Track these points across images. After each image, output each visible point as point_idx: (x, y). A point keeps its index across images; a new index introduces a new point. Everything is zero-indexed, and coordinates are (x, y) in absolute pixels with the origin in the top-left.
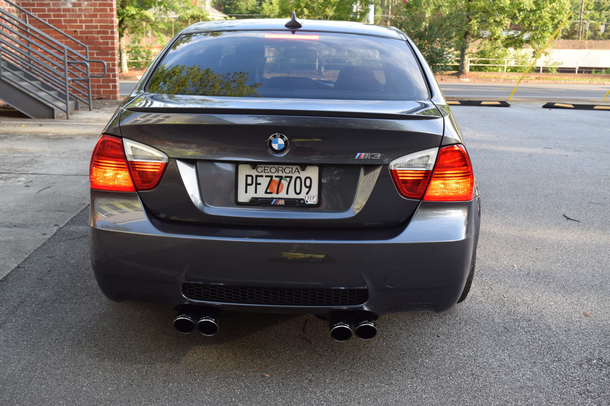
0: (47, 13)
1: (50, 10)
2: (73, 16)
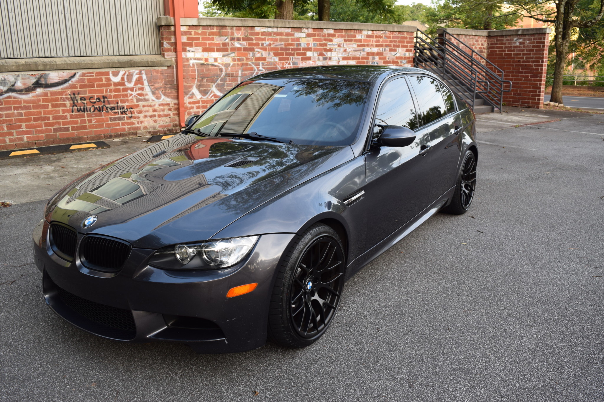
0: (504, 49)
1: (506, 47)
2: (519, 50)
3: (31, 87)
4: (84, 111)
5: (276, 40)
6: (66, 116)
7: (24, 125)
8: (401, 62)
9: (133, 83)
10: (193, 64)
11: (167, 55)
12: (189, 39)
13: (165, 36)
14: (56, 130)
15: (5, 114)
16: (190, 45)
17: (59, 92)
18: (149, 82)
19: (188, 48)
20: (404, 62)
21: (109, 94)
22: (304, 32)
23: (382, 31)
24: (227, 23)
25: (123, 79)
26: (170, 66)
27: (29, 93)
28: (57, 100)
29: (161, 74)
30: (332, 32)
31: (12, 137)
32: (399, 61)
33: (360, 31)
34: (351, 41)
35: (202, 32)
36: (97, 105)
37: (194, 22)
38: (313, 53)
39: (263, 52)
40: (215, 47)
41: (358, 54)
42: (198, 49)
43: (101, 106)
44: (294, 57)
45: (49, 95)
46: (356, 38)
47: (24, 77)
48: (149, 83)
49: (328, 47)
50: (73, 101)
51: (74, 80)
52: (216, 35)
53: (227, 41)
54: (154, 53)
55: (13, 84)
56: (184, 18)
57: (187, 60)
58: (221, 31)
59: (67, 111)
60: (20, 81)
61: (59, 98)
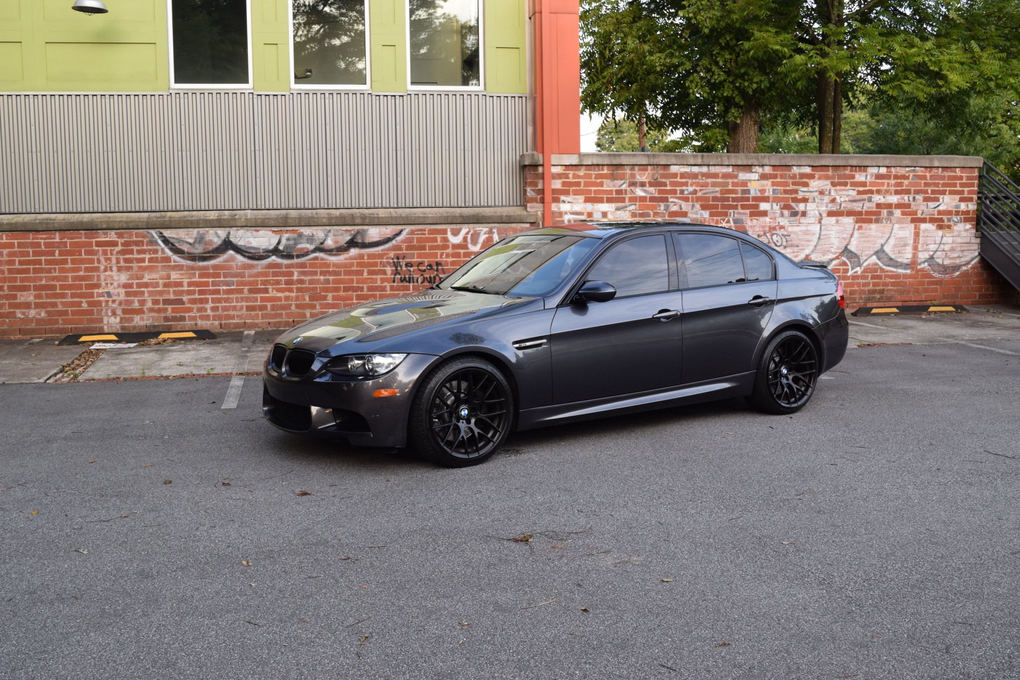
3: (343, 246)
4: (409, 282)
5: (706, 185)
6: (385, 287)
7: (330, 295)
8: (949, 220)
9: (479, 246)
10: (569, 221)
11: (531, 207)
12: (564, 184)
13: (530, 180)
15: (309, 280)
16: (566, 193)
17: (379, 254)
19: (563, 198)
20: (956, 220)
21: (445, 259)
22: (756, 172)
23: (908, 167)
24: (624, 161)
25: (465, 239)
26: (534, 223)
27: (340, 255)
28: (375, 264)
30: (808, 170)
32: (945, 218)
33: (863, 168)
34: (845, 184)
35: (585, 174)
36: (427, 274)
37: (573, 160)
38: (772, 205)
39: (684, 204)
40: (605, 196)
41: (859, 207)
42: (578, 199)
43: (432, 276)
44: (736, 211)
45: (366, 257)
46: (855, 180)
47: (337, 233)
49: (800, 195)
50: (396, 268)
51: (399, 238)
52: (607, 178)
53: (624, 187)
54: (515, 204)
55: (322, 241)
56: (558, 155)
57: (561, 214)
58: (615, 172)
59: (387, 280)
60: (331, 237)
61: (377, 262)
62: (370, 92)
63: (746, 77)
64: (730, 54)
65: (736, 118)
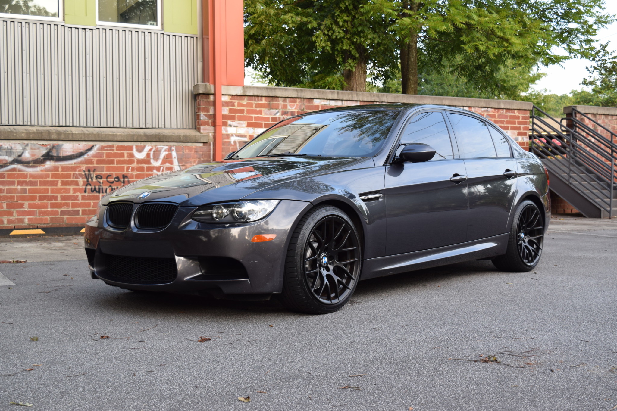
3: (40, 159)
4: (99, 192)
6: (77, 196)
7: (26, 204)
9: (160, 161)
10: (235, 142)
11: (204, 130)
12: (231, 111)
13: (202, 107)
14: (63, 213)
15: (7, 189)
16: (233, 118)
17: (72, 167)
18: (180, 160)
19: (230, 122)
21: (130, 173)
23: (483, 107)
24: (278, 94)
25: (148, 155)
26: (206, 143)
27: (37, 166)
28: (68, 176)
29: (195, 152)
31: (11, 218)
35: (247, 103)
36: (115, 185)
37: (238, 91)
40: (263, 122)
42: (242, 124)
45: (60, 169)
47: (33, 147)
48: (179, 162)
50: (88, 179)
51: (91, 153)
52: (265, 107)
53: (278, 115)
54: (188, 127)
55: (20, 154)
56: (226, 87)
57: (228, 136)
58: (271, 103)
59: (79, 190)
60: (29, 151)
61: (71, 174)
62: (63, 24)
63: (362, 35)
64: (348, 16)
65: (352, 67)
